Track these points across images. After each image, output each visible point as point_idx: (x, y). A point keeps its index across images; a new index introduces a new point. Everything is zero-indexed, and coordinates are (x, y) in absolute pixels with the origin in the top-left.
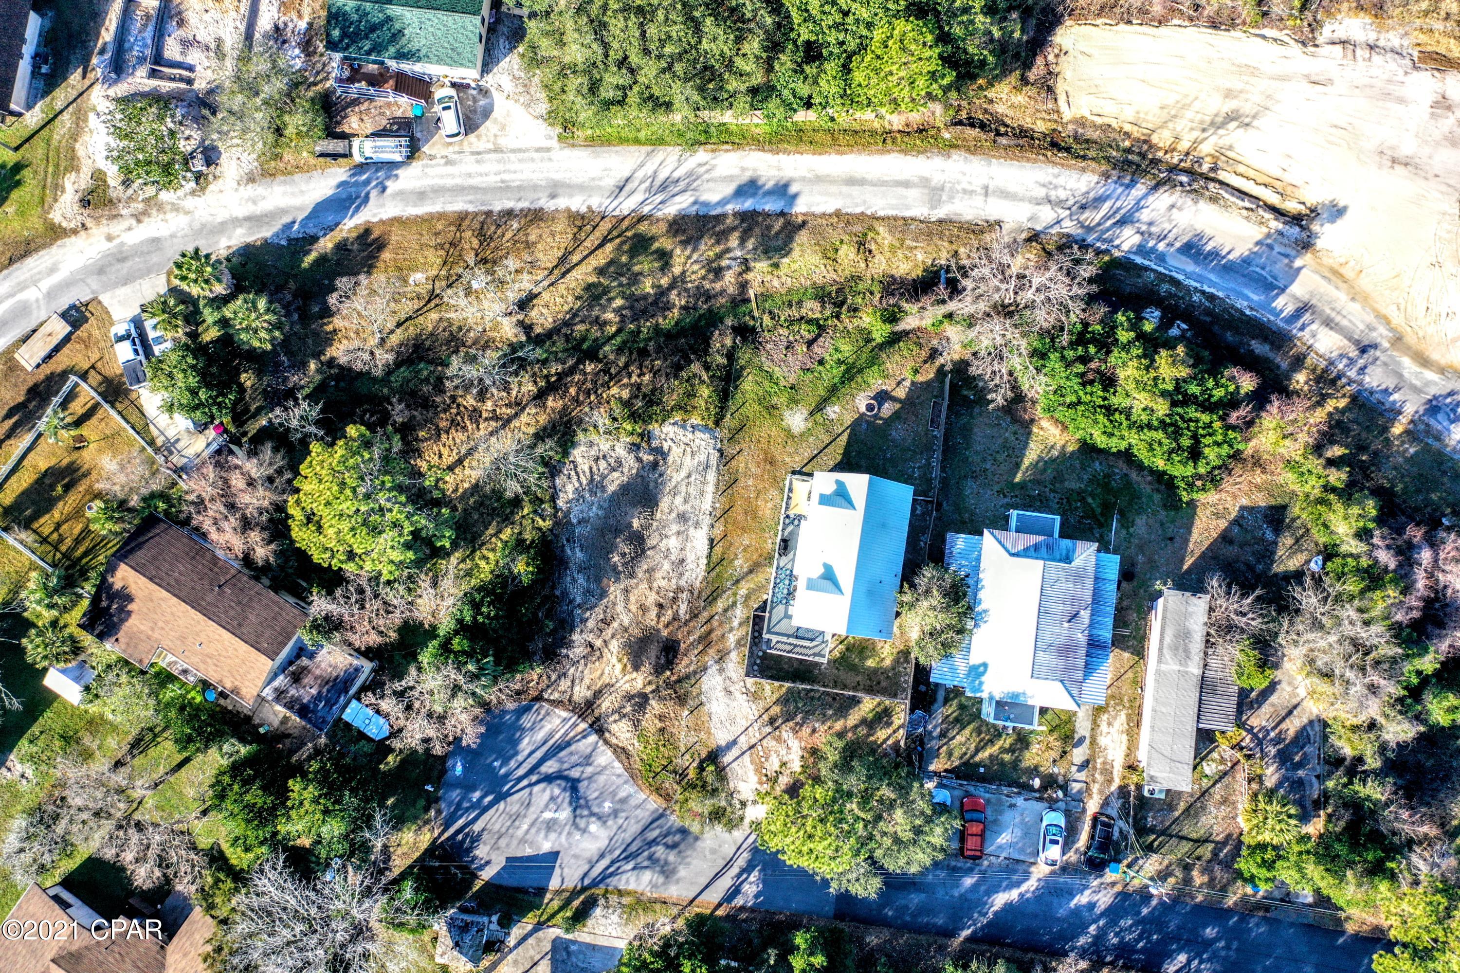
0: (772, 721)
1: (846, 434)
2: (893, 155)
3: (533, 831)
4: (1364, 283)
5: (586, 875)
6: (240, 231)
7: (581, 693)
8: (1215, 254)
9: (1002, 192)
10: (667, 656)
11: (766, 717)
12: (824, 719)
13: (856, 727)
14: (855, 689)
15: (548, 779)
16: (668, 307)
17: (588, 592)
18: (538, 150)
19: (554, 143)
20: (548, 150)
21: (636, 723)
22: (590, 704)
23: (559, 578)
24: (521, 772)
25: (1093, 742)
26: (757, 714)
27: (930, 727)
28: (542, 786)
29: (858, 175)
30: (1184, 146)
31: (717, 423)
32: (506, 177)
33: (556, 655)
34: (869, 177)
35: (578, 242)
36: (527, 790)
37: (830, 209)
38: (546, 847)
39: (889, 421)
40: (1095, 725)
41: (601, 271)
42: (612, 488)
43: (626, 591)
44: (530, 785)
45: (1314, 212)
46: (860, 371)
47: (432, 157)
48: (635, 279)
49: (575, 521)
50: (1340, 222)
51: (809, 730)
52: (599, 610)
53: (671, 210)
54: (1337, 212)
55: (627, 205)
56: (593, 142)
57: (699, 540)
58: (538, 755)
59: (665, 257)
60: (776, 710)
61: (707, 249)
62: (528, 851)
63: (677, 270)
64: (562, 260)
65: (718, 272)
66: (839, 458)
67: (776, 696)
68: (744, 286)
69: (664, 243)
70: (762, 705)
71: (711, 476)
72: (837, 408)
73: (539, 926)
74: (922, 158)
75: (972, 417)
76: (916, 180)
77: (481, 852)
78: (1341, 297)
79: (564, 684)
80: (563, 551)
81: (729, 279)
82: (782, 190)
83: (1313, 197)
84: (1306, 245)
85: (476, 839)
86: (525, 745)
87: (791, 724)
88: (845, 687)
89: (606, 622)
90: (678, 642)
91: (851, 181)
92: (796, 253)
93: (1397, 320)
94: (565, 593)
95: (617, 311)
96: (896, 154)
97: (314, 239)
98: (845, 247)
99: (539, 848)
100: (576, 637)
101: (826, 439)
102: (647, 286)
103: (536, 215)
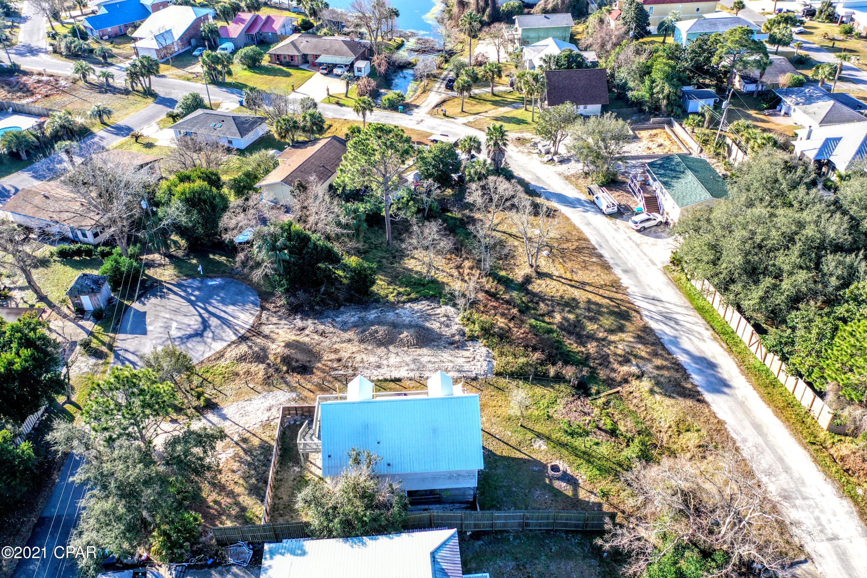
0: (245, 440)
1: (522, 456)
2: (805, 452)
3: (165, 320)
5: (126, 350)
6: (530, 177)
7: (268, 329)
9: (844, 554)
10: (298, 367)
11: (248, 435)
12: (246, 478)
13: (238, 504)
14: (275, 497)
15: (205, 322)
17: (345, 323)
18: (650, 260)
19: (661, 266)
20: (654, 264)
21: (244, 359)
22: (259, 334)
23: (353, 309)
24: (210, 309)
26: (249, 429)
27: (235, 569)
28: (199, 319)
29: (765, 430)
31: (499, 374)
32: (623, 251)
33: (296, 313)
34: (770, 438)
35: (601, 287)
36: (197, 313)
37: (721, 416)
38: (152, 328)
39: (551, 488)
41: (588, 302)
42: (428, 324)
43: (349, 341)
44: (200, 315)
46: (588, 461)
47: (616, 224)
49: (397, 311)
51: (235, 468)
52: (332, 329)
53: (655, 325)
55: (642, 304)
56: (674, 281)
57: (398, 373)
58: (223, 315)
60: (256, 442)
61: (640, 349)
62: (149, 321)
63: (612, 338)
64: (584, 283)
65: (626, 361)
66: (498, 453)
67: (267, 439)
68: (624, 381)
69: (629, 327)
70: (259, 431)
72: (544, 447)
73: (90, 333)
74: (822, 476)
75: (584, 558)
76: (796, 475)
77: (153, 300)
79: (274, 320)
80: (374, 309)
81: (625, 370)
82: (721, 384)
85: (163, 297)
86: (230, 309)
87: (242, 453)
88: (276, 488)
89: (323, 334)
90: (312, 373)
92: (668, 401)
94: (342, 313)
95: (564, 318)
96: (808, 455)
97: (539, 196)
98: (696, 434)
99: (151, 324)
100: (310, 321)
101: (512, 442)
102: (592, 328)
103: (606, 267)
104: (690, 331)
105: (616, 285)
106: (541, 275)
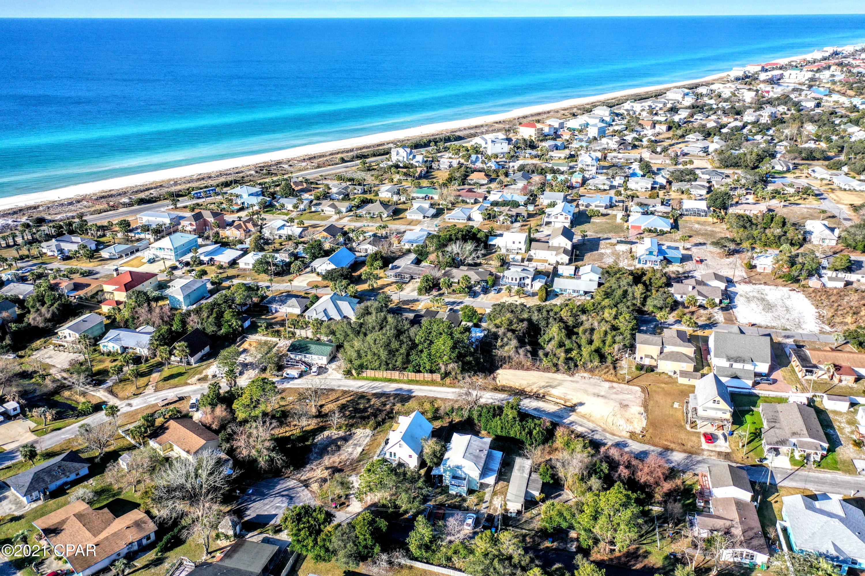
2: (445, 388)
3: (270, 509)
4: (592, 418)
7: (303, 478)
8: (544, 411)
15: (283, 496)
16: (367, 412)
17: (316, 458)
18: (338, 379)
19: (343, 379)
20: (341, 379)
21: (321, 486)
22: (306, 481)
23: (308, 454)
24: (273, 493)
25: (491, 502)
28: (280, 497)
29: (434, 390)
30: (535, 390)
31: (374, 429)
32: (327, 383)
33: (299, 469)
34: (436, 391)
35: (343, 395)
37: (423, 395)
38: (274, 513)
40: (492, 498)
41: (348, 401)
42: (334, 438)
43: (330, 458)
44: (275, 497)
45: (575, 405)
47: (306, 378)
48: (358, 404)
49: (318, 444)
50: (583, 407)
52: (318, 461)
53: (374, 392)
54: (581, 404)
55: (361, 390)
56: (355, 379)
57: (359, 450)
58: (282, 490)
59: (369, 400)
61: (383, 399)
62: (266, 513)
63: (372, 403)
64: (336, 399)
65: (385, 405)
68: (392, 410)
69: (370, 397)
71: (368, 439)
73: (261, 533)
77: (248, 513)
78: (585, 421)
79: (299, 475)
80: (311, 449)
81: (388, 407)
82: (410, 391)
83: (575, 401)
84: (574, 411)
85: (247, 509)
86: (278, 487)
89: (320, 464)
90: (343, 470)
91: (431, 391)
92: (410, 403)
93: (603, 426)
94: (308, 458)
95: (350, 411)
96: (447, 388)
98: (426, 403)
99: (271, 513)
100: (308, 466)
102: (361, 406)
103: (333, 390)
104: (383, 387)
105: (345, 392)
106: (322, 406)
